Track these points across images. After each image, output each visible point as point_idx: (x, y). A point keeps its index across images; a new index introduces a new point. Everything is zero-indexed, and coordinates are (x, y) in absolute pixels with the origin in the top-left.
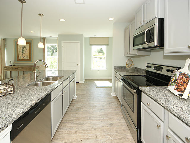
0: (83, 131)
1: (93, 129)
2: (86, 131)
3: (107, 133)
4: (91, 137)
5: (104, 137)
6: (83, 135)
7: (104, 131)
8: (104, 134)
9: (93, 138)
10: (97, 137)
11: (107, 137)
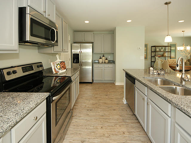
0: (117, 133)
1: (106, 135)
2: (113, 134)
3: (92, 131)
4: (107, 128)
5: (95, 128)
6: (115, 130)
7: (94, 133)
8: (94, 130)
9: (105, 126)
10: (102, 127)
11: (93, 128)
